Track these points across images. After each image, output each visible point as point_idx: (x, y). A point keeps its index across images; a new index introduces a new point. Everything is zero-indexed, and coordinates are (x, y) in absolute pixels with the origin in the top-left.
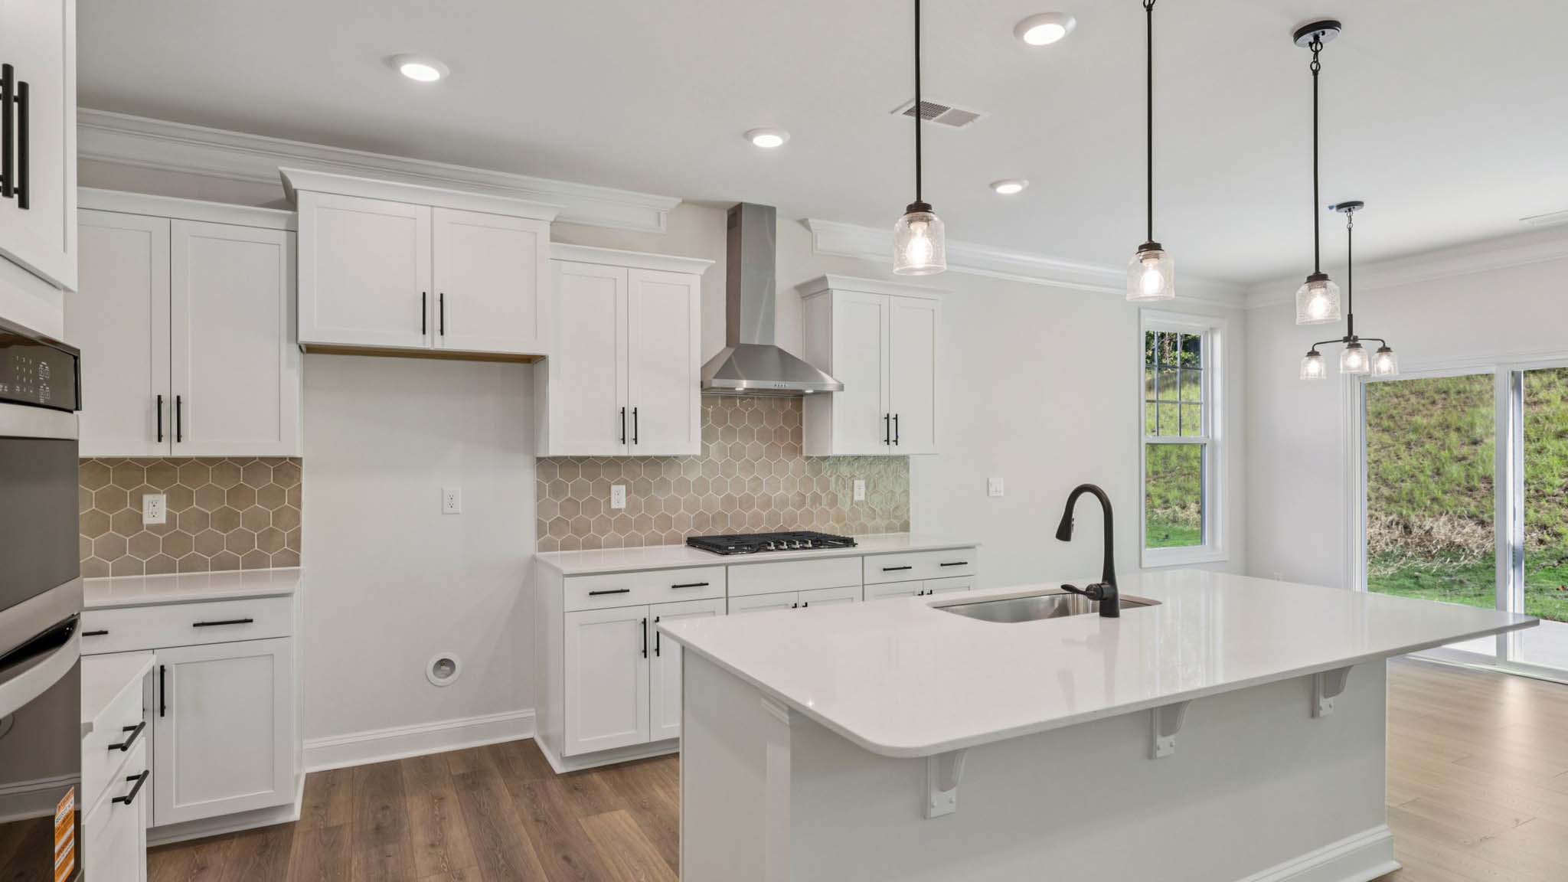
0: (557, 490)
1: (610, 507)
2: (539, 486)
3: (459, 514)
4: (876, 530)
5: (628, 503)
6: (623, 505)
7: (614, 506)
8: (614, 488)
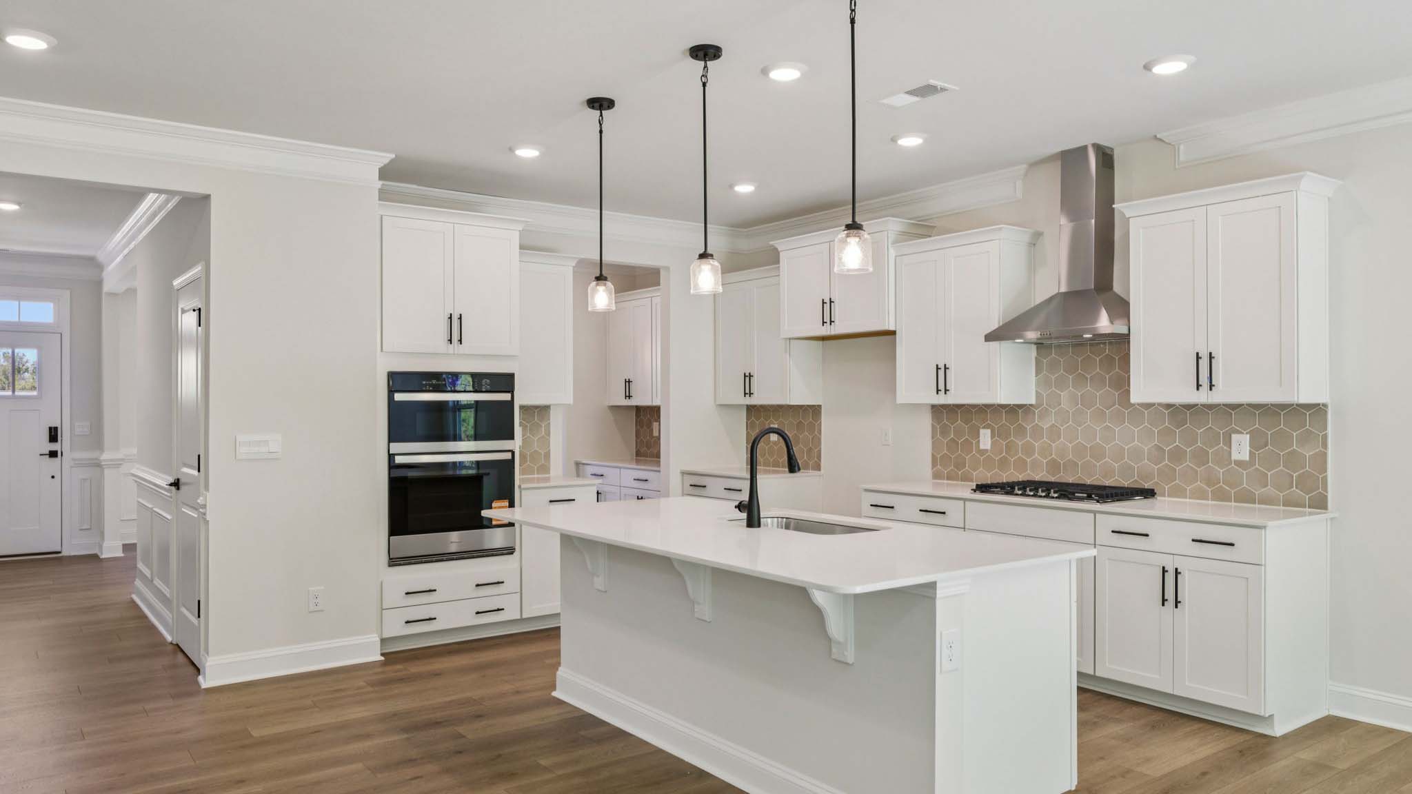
0: (944, 432)
1: (979, 447)
2: (933, 426)
3: (888, 445)
4: (1265, 501)
5: (993, 444)
6: (988, 447)
7: (982, 447)
8: (982, 431)
